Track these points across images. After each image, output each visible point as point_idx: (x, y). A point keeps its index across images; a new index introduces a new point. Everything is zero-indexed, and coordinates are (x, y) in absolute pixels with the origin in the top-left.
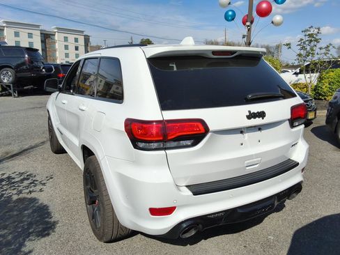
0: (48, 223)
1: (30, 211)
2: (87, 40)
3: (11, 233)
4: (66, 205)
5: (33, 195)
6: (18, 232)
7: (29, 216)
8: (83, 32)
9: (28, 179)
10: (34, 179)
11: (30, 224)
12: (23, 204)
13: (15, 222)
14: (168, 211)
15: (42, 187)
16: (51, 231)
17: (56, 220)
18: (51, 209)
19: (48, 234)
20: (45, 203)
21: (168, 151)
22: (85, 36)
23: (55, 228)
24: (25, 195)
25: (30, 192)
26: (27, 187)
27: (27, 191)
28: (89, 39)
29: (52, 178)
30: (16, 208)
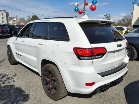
0: (25, 95)
1: (13, 91)
2: (7, 14)
3: (9, 101)
4: (29, 87)
5: (11, 84)
6: (12, 100)
7: (14, 93)
8: (5, 11)
9: (5, 77)
10: (8, 76)
11: (16, 96)
12: (8, 88)
13: (8, 96)
14: (92, 84)
15: (13, 80)
16: (28, 99)
17: (28, 93)
18: (23, 89)
19: (28, 100)
20: (19, 86)
21: (93, 60)
22: (6, 13)
23: (29, 97)
24: (7, 84)
25: (9, 82)
26: (6, 80)
27: (7, 82)
28: (8, 14)
29: (16, 76)
30: (5, 90)
